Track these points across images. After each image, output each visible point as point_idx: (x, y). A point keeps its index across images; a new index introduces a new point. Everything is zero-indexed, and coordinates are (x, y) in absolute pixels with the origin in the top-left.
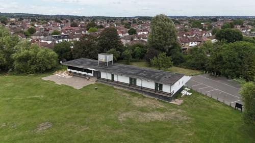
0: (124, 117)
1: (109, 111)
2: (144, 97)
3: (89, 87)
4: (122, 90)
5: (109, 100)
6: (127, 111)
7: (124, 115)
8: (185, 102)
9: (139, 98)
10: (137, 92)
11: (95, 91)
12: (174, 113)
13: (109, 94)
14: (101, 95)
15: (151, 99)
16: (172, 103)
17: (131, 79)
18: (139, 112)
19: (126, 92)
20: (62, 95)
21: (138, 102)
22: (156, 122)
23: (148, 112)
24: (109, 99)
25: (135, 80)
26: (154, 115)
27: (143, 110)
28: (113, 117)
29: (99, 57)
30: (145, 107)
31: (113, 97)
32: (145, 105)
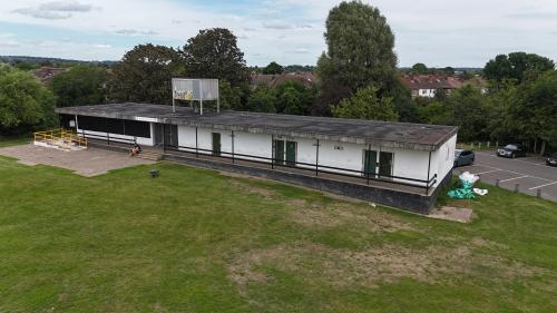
0: (256, 268)
1: (187, 244)
2: (328, 200)
3: (132, 172)
4: (245, 181)
5: (194, 208)
6: (268, 242)
7: (256, 258)
8: (482, 217)
9: (311, 201)
10: (301, 186)
11: (148, 181)
12: (462, 251)
13: (200, 189)
14: (171, 192)
15: (353, 204)
16: (435, 216)
17: (277, 146)
18: (320, 248)
19: (260, 184)
20: (18, 191)
21: (307, 214)
22: (405, 287)
23: (355, 248)
24: (196, 204)
25: (292, 147)
26: (383, 258)
27: (333, 239)
28: (203, 269)
29: (175, 88)
30: (338, 229)
31: (213, 199)
32: (336, 222)
